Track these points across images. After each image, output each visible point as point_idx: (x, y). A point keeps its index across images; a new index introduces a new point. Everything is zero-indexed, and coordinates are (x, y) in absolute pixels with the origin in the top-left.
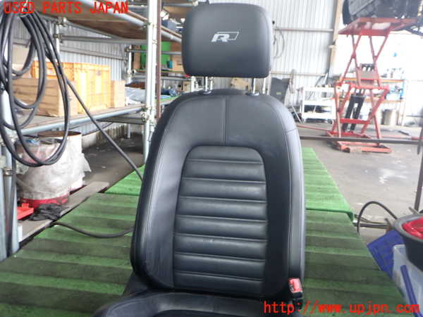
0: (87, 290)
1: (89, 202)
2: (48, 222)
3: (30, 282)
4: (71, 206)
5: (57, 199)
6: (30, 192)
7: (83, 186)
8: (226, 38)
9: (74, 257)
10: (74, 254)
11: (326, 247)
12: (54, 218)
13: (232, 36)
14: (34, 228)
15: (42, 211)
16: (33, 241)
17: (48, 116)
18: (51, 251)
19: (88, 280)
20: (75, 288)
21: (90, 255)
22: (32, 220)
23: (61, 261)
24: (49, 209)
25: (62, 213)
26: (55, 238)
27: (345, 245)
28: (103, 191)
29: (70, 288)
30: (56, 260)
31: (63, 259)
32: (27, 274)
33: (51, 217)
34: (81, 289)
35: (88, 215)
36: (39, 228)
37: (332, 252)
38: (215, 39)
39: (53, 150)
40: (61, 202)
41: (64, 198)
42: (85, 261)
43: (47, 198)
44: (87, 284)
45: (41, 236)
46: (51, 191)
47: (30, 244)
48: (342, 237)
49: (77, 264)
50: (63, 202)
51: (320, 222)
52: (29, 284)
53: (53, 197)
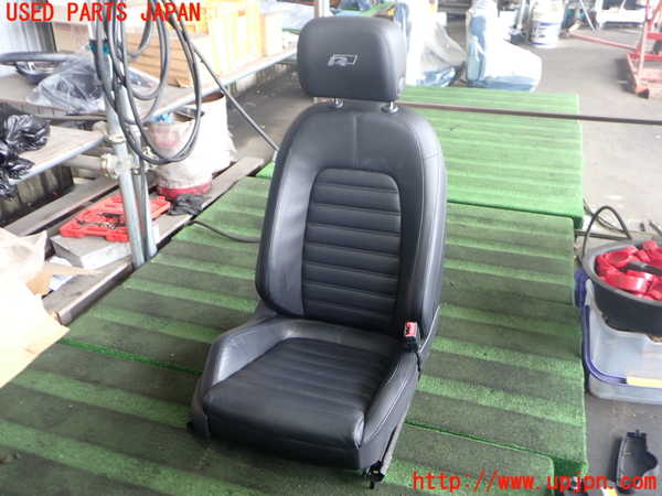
0: (224, 305)
1: (236, 190)
2: (188, 217)
3: (168, 292)
4: (214, 197)
5: (197, 188)
6: (166, 180)
7: (232, 164)
8: (343, 62)
9: (212, 266)
10: (214, 262)
11: (517, 268)
12: (194, 212)
13: (350, 60)
14: (172, 226)
15: (181, 204)
16: (171, 243)
17: (179, 86)
18: (189, 257)
19: (226, 294)
20: (212, 302)
21: (231, 265)
22: (170, 214)
23: (200, 270)
24: (188, 201)
25: (203, 206)
26: (194, 241)
27: (544, 266)
28: (253, 174)
29: (207, 301)
30: (193, 268)
31: (201, 268)
32: (165, 283)
33: (191, 211)
34: (218, 304)
35: (234, 209)
36: (178, 225)
37: (523, 276)
38: (331, 63)
39: (187, 130)
40: (202, 191)
41: (206, 186)
42: (225, 272)
43: (185, 187)
44: (225, 299)
45: (178, 236)
46: (190, 179)
47: (167, 247)
48: (546, 256)
49: (216, 275)
50: (205, 190)
51: (527, 232)
52: (166, 294)
53: (192, 186)
